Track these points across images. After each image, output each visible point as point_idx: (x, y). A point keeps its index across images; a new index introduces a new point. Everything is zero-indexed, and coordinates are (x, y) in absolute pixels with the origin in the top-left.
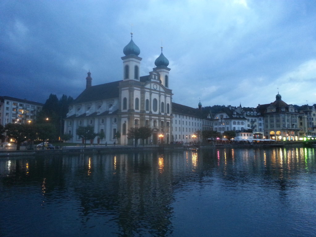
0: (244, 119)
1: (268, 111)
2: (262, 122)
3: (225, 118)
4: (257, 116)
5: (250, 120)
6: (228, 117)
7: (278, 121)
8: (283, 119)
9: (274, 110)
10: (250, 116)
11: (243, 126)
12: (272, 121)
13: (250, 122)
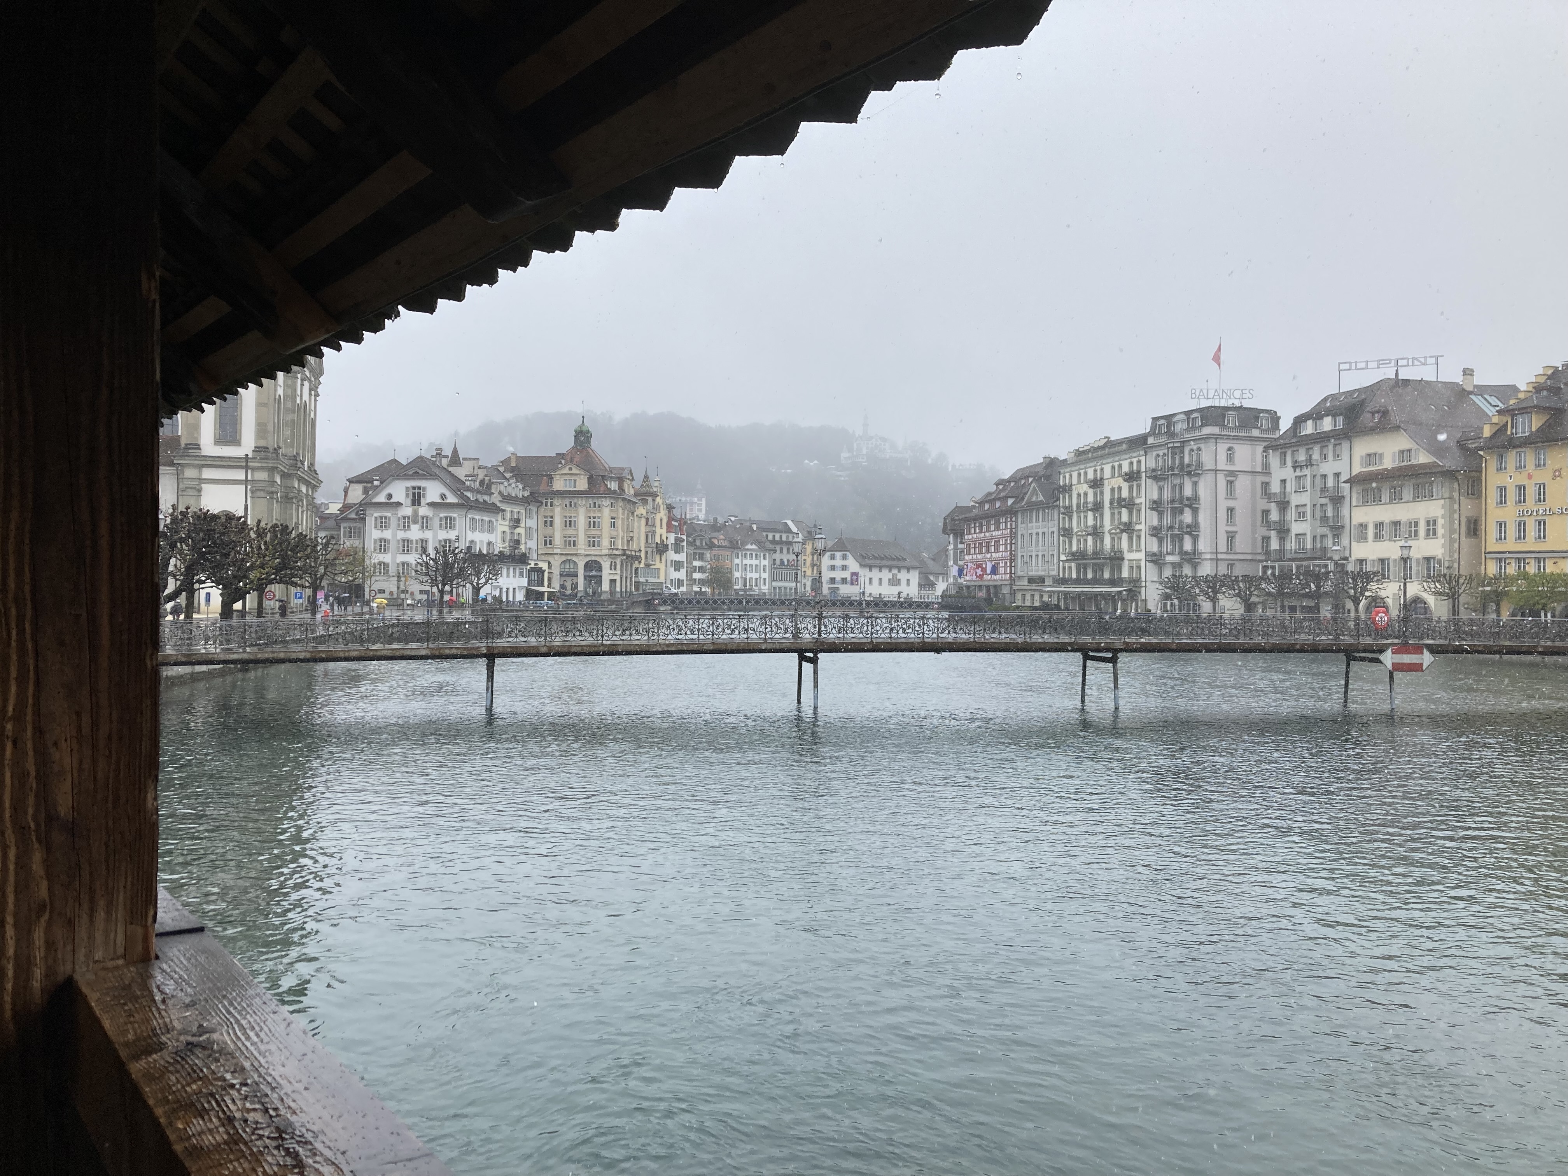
0: (494, 509)
1: (559, 484)
2: (532, 523)
3: (439, 500)
4: (525, 501)
5: (508, 516)
6: (451, 499)
7: (593, 524)
8: (612, 518)
9: (582, 484)
10: (508, 499)
11: (492, 538)
12: (569, 524)
13: (507, 523)
